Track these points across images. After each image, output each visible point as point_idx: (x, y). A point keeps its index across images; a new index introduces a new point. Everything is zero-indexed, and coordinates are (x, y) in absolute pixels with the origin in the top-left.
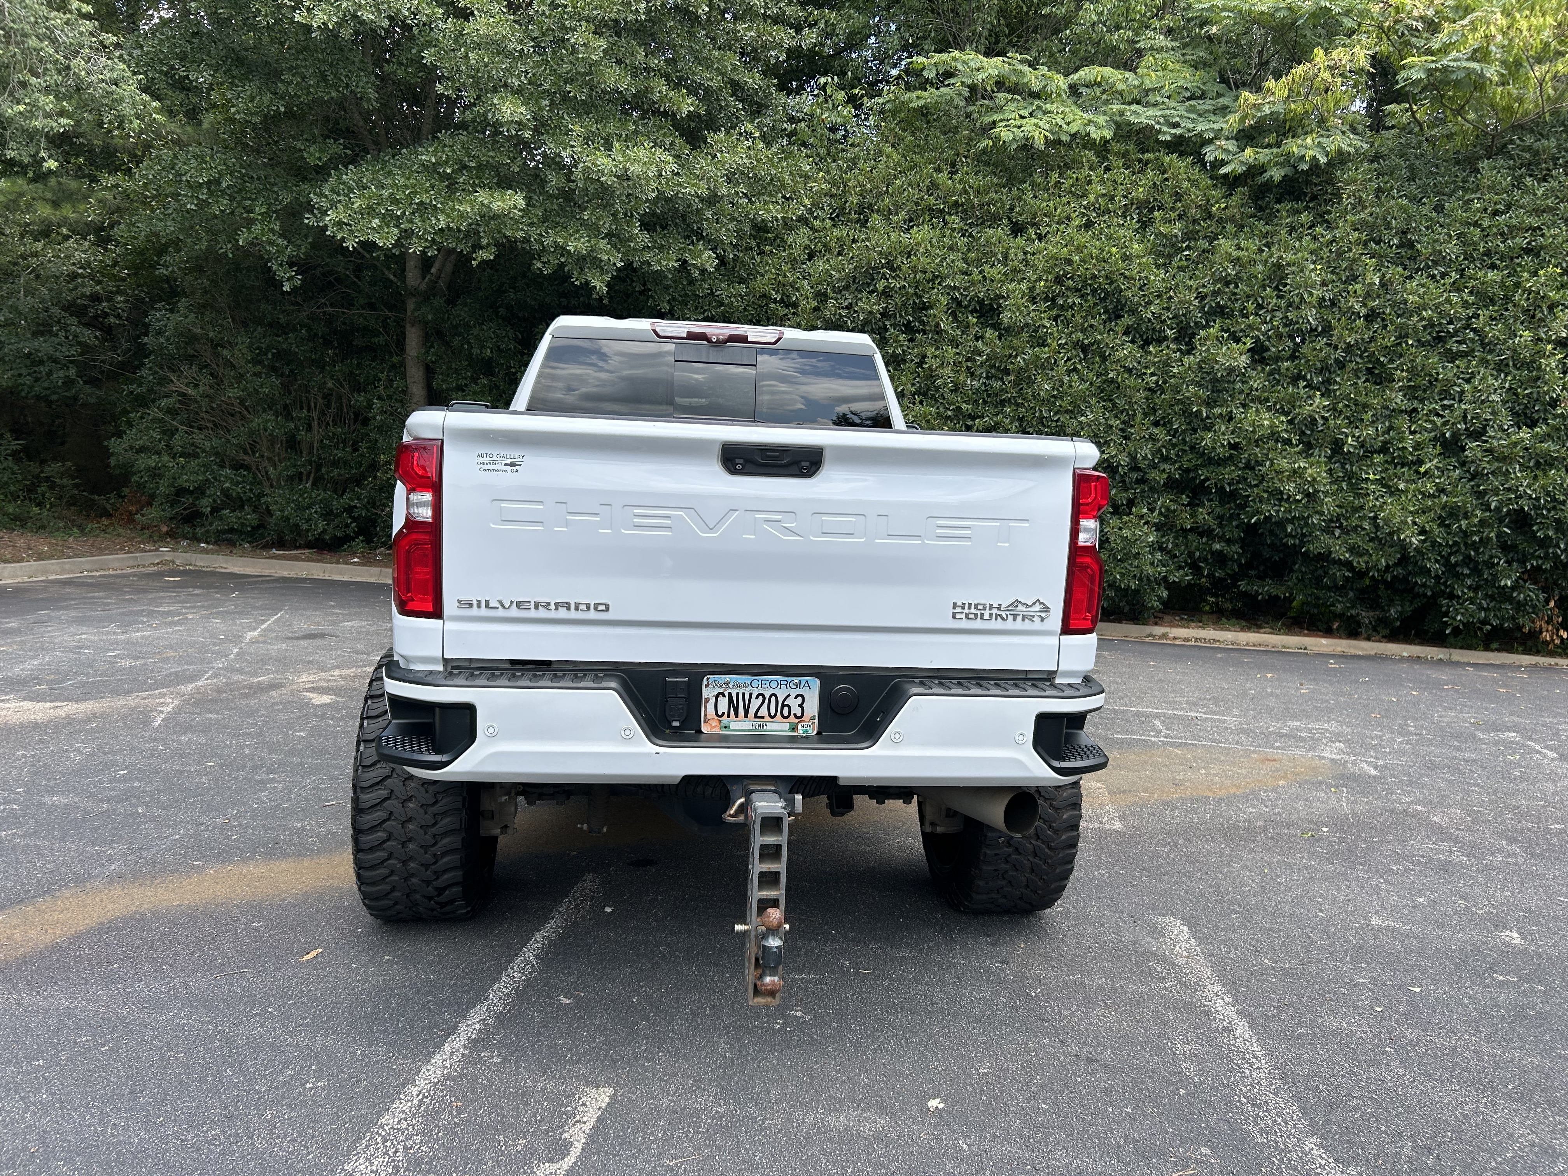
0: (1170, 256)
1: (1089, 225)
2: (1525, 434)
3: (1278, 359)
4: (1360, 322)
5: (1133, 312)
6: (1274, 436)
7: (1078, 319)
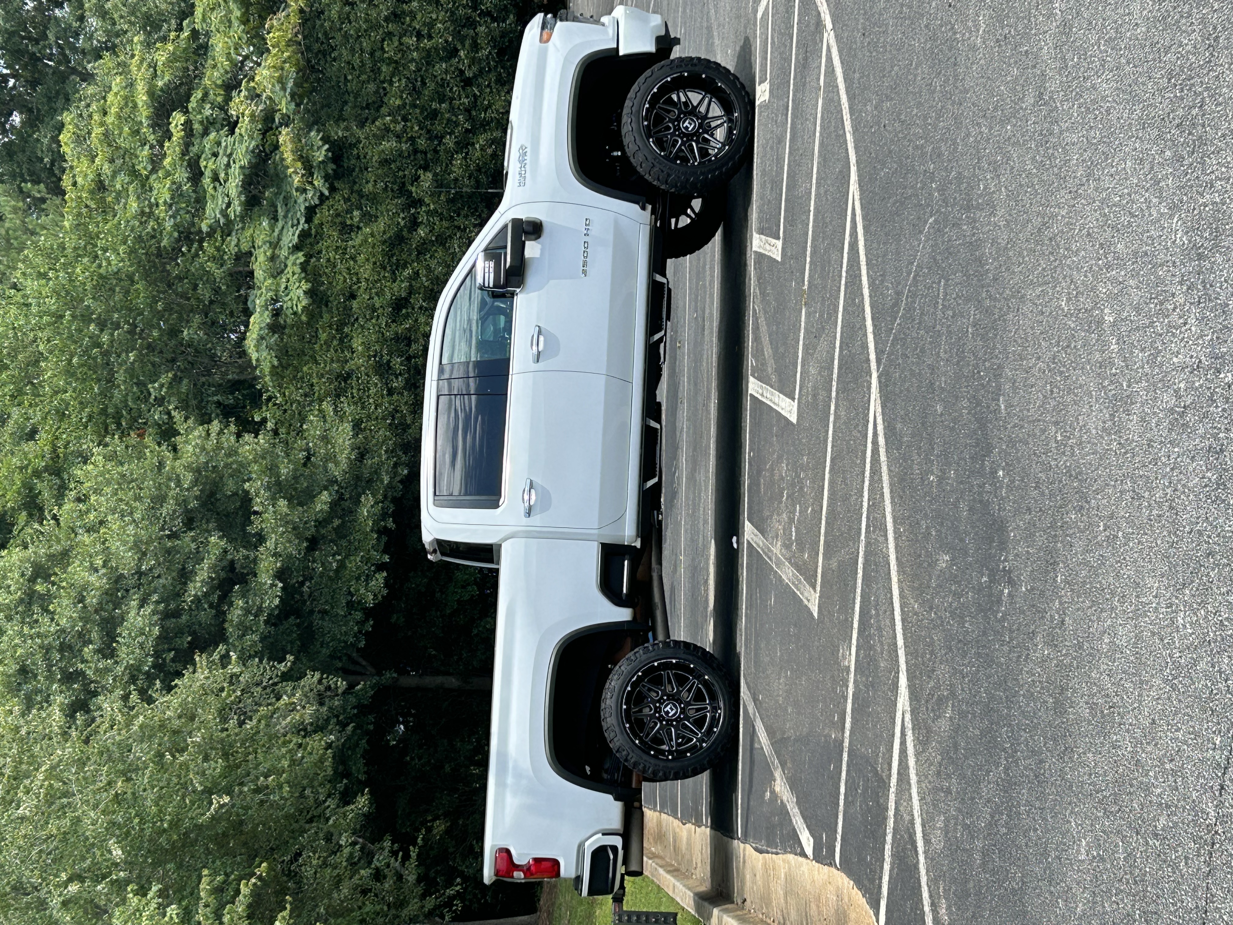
0: (371, 216)
1: (353, 258)
2: (462, 53)
3: (426, 160)
4: (409, 124)
5: (401, 230)
6: (465, 158)
7: (404, 256)
